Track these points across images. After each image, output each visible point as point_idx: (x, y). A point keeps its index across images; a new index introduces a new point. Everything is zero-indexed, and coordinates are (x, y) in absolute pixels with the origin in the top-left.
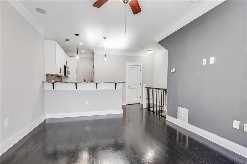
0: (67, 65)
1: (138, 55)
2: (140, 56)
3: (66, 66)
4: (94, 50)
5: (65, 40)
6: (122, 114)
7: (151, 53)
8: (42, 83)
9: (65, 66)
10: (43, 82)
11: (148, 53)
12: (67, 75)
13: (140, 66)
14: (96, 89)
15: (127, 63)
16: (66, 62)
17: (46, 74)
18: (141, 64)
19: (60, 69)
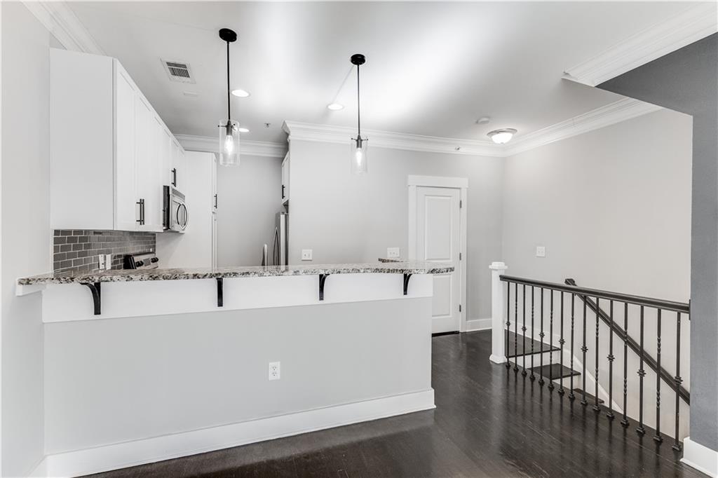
0: (174, 184)
1: (450, 149)
2: (458, 152)
3: (171, 186)
4: (288, 125)
5: (167, 67)
6: (433, 411)
7: (505, 142)
8: (20, 290)
9: (167, 189)
10: (28, 282)
11: (492, 140)
12: (176, 227)
13: (458, 190)
14: (316, 301)
15: (413, 180)
16: (174, 171)
17: (57, 232)
18: (463, 182)
19: (142, 203)
